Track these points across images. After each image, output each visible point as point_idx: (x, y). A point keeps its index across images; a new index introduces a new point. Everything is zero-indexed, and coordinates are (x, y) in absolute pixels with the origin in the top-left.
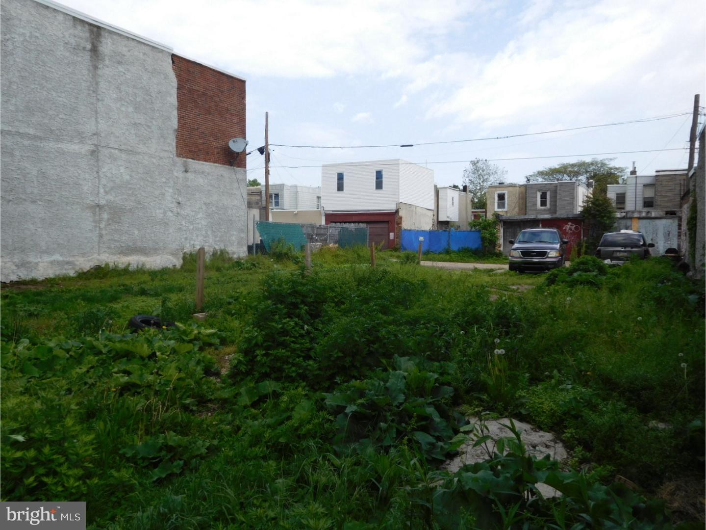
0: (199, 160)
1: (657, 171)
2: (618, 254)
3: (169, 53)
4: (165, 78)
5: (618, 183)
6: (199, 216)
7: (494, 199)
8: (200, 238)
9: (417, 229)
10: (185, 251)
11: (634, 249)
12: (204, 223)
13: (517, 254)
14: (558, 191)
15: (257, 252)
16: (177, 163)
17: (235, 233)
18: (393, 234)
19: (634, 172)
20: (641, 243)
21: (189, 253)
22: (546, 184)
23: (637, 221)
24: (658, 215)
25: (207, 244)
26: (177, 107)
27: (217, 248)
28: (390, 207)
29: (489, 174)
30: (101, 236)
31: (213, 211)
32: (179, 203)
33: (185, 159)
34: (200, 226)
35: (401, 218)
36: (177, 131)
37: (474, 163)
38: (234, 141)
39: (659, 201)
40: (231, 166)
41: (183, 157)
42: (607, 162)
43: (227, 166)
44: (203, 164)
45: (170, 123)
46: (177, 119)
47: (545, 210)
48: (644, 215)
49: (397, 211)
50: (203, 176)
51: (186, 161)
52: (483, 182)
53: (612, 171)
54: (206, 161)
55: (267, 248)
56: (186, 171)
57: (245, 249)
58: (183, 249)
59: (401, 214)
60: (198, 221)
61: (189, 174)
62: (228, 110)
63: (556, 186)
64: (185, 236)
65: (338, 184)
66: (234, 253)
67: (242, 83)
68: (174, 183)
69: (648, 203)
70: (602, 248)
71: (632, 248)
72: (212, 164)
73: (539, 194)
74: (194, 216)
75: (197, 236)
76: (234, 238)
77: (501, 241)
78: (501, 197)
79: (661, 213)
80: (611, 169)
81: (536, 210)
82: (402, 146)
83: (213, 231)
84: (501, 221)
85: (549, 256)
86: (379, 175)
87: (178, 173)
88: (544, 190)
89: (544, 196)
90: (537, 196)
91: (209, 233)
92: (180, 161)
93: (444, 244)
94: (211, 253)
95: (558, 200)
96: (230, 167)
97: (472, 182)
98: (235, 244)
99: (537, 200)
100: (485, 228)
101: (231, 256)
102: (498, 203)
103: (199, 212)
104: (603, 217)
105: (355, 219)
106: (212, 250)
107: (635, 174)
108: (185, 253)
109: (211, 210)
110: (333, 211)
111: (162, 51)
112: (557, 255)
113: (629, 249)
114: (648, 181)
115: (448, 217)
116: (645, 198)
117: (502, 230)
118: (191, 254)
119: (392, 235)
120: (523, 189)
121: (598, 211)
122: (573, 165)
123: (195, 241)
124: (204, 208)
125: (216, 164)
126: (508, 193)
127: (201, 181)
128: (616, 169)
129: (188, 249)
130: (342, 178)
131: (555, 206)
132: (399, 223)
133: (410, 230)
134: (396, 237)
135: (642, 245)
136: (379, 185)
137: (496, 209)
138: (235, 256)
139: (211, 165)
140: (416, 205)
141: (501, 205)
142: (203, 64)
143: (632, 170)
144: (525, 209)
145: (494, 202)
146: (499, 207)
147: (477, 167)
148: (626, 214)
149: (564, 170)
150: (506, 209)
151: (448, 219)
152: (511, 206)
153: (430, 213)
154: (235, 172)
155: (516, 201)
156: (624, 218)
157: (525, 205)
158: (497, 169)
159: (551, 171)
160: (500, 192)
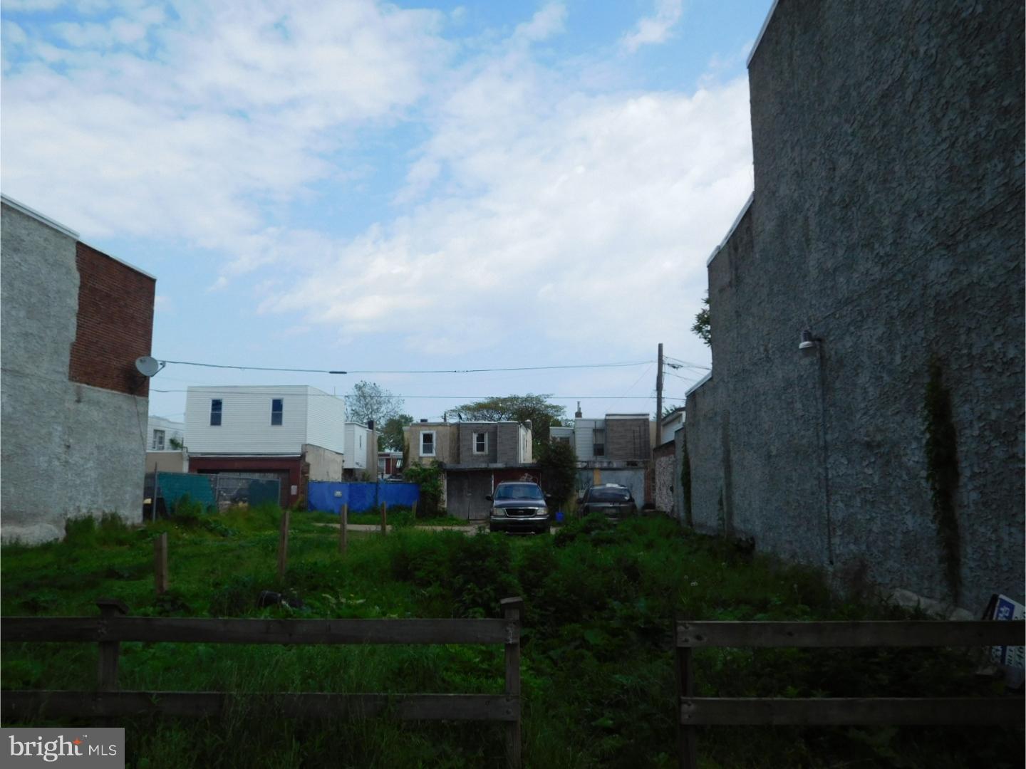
0: (95, 385)
1: (607, 415)
2: (607, 511)
3: (74, 240)
4: (67, 273)
5: (561, 426)
6: (89, 465)
7: (419, 440)
8: (88, 497)
9: (331, 480)
10: (68, 516)
11: (622, 505)
12: (93, 474)
13: (500, 512)
14: (498, 433)
15: (157, 517)
16: (69, 389)
17: (129, 489)
18: (296, 487)
19: (579, 414)
20: (627, 498)
21: (74, 519)
22: (483, 424)
23: (599, 471)
24: (620, 466)
25: (95, 506)
26: (77, 312)
27: (107, 511)
28: (293, 449)
29: (380, 403)
31: (106, 457)
32: (68, 447)
33: (78, 384)
34: (89, 480)
35: (308, 465)
36: (73, 345)
37: (359, 388)
38: (141, 361)
39: (610, 448)
40: (132, 393)
41: (77, 381)
42: (542, 398)
43: (127, 394)
44: (99, 391)
45: (66, 334)
46: (76, 329)
47: (482, 456)
48: (605, 465)
49: (303, 456)
50: (98, 408)
51: (79, 387)
52: (371, 413)
54: (102, 387)
55: (169, 510)
56: (79, 401)
57: (140, 511)
58: (66, 514)
59: (309, 459)
60: (86, 473)
61: (81, 405)
62: (133, 318)
63: (496, 427)
64: (69, 495)
65: (213, 415)
66: (127, 519)
67: (153, 281)
68: (66, 418)
69: (599, 450)
70: (590, 504)
71: (620, 504)
72: (109, 391)
73: (475, 436)
74: (83, 466)
75: (84, 494)
76: (127, 496)
77: (445, 497)
78: (428, 438)
79: (622, 464)
80: (547, 407)
81: (472, 455)
82: (331, 372)
83: (104, 487)
84: (444, 470)
85: (538, 514)
86: (278, 405)
87: (70, 404)
88: (481, 432)
89: (481, 438)
90: (472, 438)
91: (99, 489)
92: (73, 386)
93: (369, 501)
94: (100, 520)
95: (498, 445)
96: (130, 395)
97: (357, 412)
98: (129, 505)
99: (472, 444)
100: (425, 480)
101: (124, 523)
102: (424, 445)
103: (89, 460)
104: (565, 467)
105: (236, 465)
106: (100, 514)
107: (581, 417)
108: (69, 520)
109: (103, 456)
110: (202, 454)
111: (66, 237)
112: (546, 513)
113: (617, 505)
114: (597, 426)
115: (357, 464)
117: (445, 483)
118: (76, 522)
119: (294, 489)
120: (455, 429)
121: (559, 460)
122: (504, 400)
123: (80, 501)
124: (96, 452)
125: (114, 392)
126: (437, 433)
127: (95, 415)
128: (553, 407)
129: (71, 515)
131: (495, 451)
132: (306, 473)
133: (319, 482)
134: (300, 491)
135: (629, 500)
137: (421, 454)
138: (129, 523)
139: (108, 393)
140: (325, 447)
141: (428, 449)
142: (111, 256)
143: (576, 411)
144: (458, 455)
145: (419, 445)
146: (424, 452)
147: (363, 393)
148: (585, 464)
149: (494, 406)
150: (434, 454)
151: (356, 467)
152: (441, 452)
153: (339, 459)
154: (136, 403)
155: (447, 444)
156: (585, 469)
157: (458, 449)
158: (390, 396)
159: (480, 407)
160: (427, 432)
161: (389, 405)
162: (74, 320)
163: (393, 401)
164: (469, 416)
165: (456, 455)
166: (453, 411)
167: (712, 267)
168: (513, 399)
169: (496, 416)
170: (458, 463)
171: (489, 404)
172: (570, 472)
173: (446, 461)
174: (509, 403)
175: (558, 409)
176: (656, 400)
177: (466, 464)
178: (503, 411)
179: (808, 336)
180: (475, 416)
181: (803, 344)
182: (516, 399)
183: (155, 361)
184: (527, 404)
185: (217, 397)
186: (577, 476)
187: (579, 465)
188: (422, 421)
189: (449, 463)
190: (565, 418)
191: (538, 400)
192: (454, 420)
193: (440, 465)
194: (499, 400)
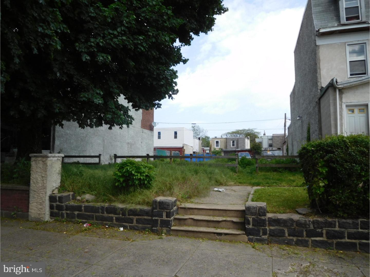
0: (145, 129)
1: (273, 135)
5: (259, 138)
12: (145, 149)
14: (239, 141)
16: (141, 130)
17: (151, 152)
19: (264, 134)
22: (234, 138)
23: (269, 151)
26: (142, 113)
28: (180, 145)
29: (200, 132)
30: (128, 152)
32: (142, 142)
35: (185, 150)
36: (141, 120)
39: (274, 144)
41: (142, 128)
42: (253, 130)
43: (150, 131)
45: (140, 118)
46: (142, 117)
47: (234, 148)
48: (271, 149)
49: (183, 147)
52: (197, 135)
53: (256, 133)
56: (143, 133)
59: (184, 148)
61: (143, 134)
62: (150, 113)
63: (238, 139)
65: (158, 136)
68: (141, 136)
69: (271, 145)
73: (232, 142)
78: (217, 142)
79: (276, 149)
80: (255, 132)
81: (231, 147)
84: (223, 151)
86: (176, 133)
87: (141, 133)
88: (234, 140)
89: (233, 142)
91: (146, 152)
95: (239, 144)
99: (231, 144)
100: (217, 154)
103: (145, 146)
104: (258, 150)
109: (147, 145)
110: (156, 147)
114: (270, 138)
116: (269, 144)
117: (223, 154)
120: (225, 140)
121: (257, 148)
122: (241, 131)
125: (148, 130)
126: (220, 141)
127: (145, 135)
128: (257, 132)
130: (160, 134)
131: (238, 146)
132: (184, 152)
133: (188, 154)
136: (176, 137)
137: (215, 147)
140: (188, 145)
141: (217, 146)
143: (264, 133)
144: (227, 147)
145: (214, 144)
146: (216, 146)
147: (194, 129)
148: (265, 149)
149: (238, 132)
150: (219, 147)
151: (196, 151)
152: (221, 146)
153: (192, 148)
154: (152, 133)
155: (223, 144)
156: (264, 150)
157: (227, 145)
158: (203, 130)
159: (233, 133)
160: (217, 140)
161: (203, 133)
162: (141, 115)
163: (204, 131)
164: (230, 136)
165: (226, 147)
166: (224, 134)
167: (291, 96)
168: (244, 130)
169: (238, 135)
170: (227, 149)
171: (236, 132)
172: (260, 151)
173: (223, 148)
174: (242, 131)
175: (259, 133)
176: (284, 129)
177: (229, 149)
178: (241, 134)
179: (299, 117)
180: (232, 136)
181: (298, 118)
182: (245, 130)
183: (155, 123)
184: (248, 131)
185: (159, 131)
186: (262, 152)
187: (263, 149)
188: (215, 137)
189: (224, 149)
190: (261, 136)
191: (252, 130)
192: (225, 137)
193: (222, 149)
194: (239, 130)
